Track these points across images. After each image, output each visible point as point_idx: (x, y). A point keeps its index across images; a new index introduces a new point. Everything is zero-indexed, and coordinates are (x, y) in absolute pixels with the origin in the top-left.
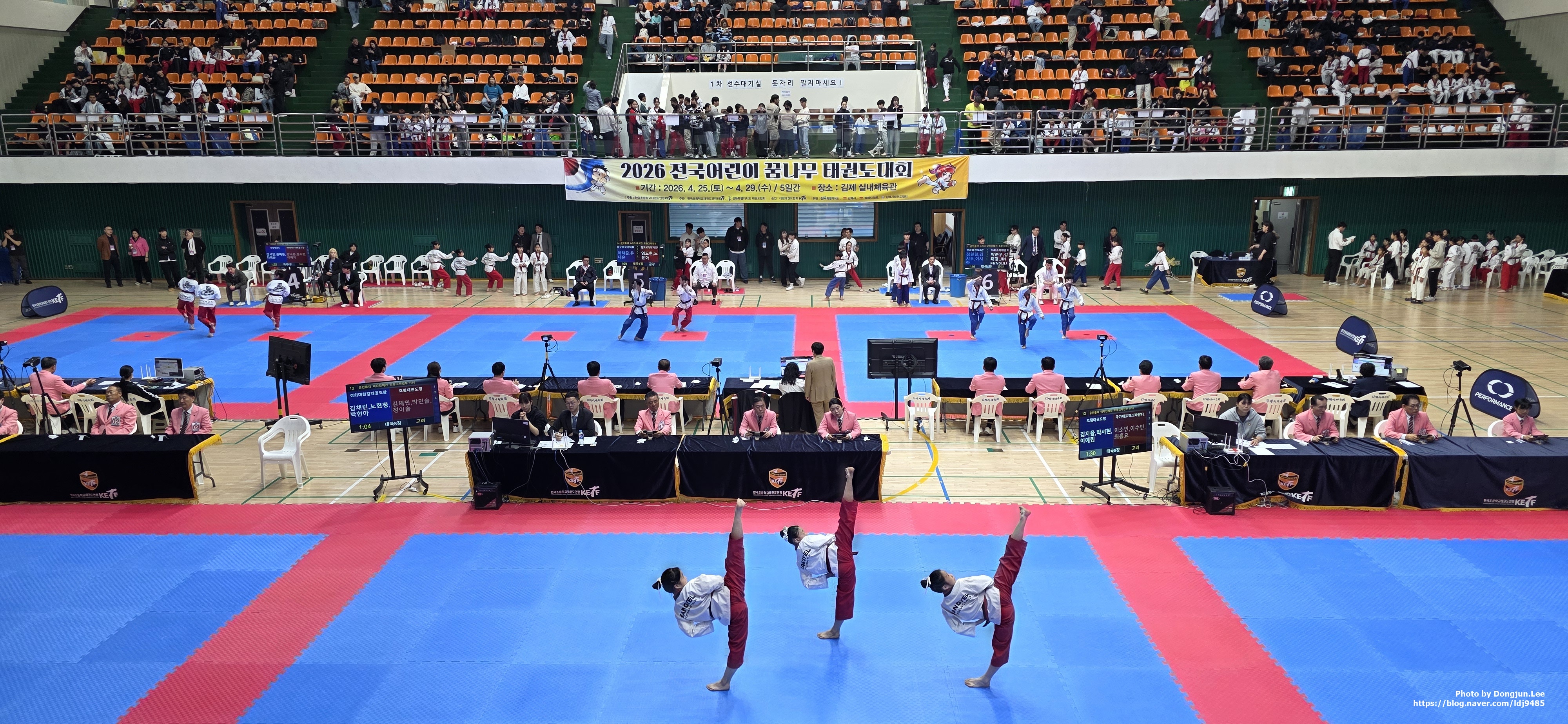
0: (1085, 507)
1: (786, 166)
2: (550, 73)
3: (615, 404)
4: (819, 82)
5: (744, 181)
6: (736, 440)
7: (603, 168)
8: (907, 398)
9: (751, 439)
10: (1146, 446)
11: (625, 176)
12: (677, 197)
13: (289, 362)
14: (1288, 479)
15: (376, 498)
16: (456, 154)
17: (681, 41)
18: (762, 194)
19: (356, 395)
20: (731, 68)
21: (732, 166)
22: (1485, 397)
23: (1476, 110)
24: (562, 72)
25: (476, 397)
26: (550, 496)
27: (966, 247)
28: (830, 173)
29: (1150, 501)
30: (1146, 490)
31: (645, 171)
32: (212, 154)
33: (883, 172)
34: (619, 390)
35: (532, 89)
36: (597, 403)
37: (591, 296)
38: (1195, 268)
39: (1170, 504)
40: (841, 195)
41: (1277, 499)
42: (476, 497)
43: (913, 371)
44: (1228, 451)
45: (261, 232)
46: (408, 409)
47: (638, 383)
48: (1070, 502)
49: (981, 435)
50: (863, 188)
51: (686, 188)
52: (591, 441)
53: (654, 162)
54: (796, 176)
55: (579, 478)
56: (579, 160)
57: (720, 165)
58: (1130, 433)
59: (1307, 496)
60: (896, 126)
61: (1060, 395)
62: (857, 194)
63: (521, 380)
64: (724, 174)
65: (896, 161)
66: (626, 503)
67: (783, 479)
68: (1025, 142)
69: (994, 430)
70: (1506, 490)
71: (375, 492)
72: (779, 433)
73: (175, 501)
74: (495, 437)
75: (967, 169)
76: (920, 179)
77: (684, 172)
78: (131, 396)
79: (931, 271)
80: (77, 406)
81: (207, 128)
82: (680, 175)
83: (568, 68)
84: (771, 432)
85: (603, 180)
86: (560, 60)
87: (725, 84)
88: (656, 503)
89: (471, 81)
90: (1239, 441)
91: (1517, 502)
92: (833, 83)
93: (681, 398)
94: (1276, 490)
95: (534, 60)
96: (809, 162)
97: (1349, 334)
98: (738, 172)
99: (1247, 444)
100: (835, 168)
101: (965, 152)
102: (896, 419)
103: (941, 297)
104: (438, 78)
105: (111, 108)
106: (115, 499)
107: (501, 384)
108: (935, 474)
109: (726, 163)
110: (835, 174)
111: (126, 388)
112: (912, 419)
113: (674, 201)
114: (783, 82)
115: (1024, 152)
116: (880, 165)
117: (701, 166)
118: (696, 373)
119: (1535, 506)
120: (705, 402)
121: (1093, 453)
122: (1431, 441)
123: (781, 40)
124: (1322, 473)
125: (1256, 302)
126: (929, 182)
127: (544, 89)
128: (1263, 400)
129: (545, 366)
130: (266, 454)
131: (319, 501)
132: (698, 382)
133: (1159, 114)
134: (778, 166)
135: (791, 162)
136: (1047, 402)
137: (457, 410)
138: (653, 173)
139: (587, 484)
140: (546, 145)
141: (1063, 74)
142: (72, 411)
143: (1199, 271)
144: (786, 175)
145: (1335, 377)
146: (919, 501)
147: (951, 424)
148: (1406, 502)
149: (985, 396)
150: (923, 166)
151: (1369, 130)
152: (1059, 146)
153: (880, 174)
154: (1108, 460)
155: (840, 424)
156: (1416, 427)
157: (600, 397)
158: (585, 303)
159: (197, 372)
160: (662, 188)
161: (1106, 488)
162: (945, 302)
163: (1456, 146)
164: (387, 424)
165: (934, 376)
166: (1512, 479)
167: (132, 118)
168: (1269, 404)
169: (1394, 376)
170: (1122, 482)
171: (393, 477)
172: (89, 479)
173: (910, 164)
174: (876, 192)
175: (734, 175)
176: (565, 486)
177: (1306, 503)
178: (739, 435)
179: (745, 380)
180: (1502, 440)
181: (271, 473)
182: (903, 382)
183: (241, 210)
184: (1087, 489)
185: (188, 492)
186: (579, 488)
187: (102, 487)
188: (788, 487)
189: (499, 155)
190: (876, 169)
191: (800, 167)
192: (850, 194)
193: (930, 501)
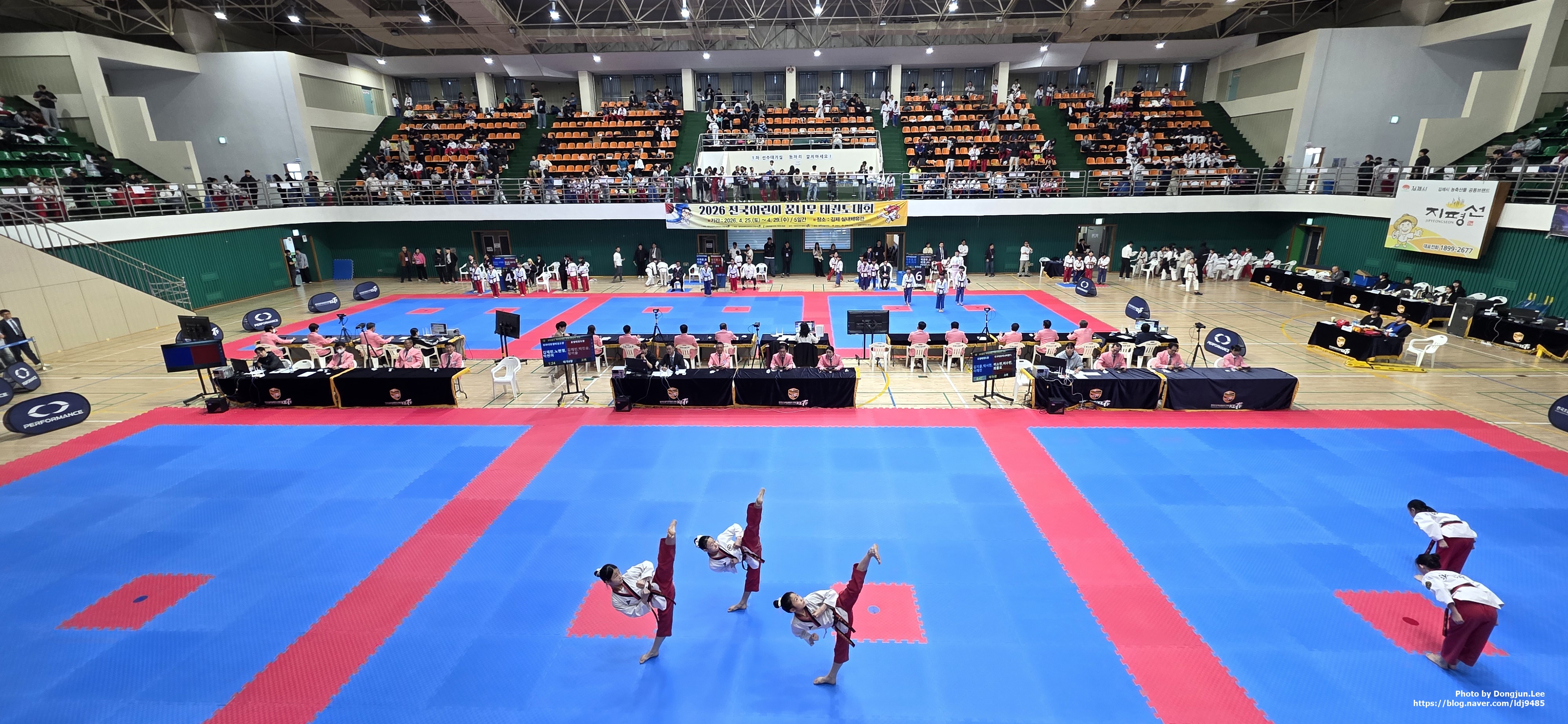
0: (975, 410)
1: (798, 206)
2: (657, 152)
3: (696, 350)
4: (817, 156)
5: (772, 216)
6: (768, 371)
7: (688, 209)
8: (871, 346)
9: (778, 371)
10: (1012, 374)
11: (701, 213)
12: (732, 225)
13: (507, 325)
14: (1096, 393)
15: (559, 405)
16: (602, 202)
17: (735, 132)
18: (783, 223)
19: (546, 345)
20: (764, 148)
21: (765, 207)
22: (1213, 344)
23: (1212, 172)
24: (664, 152)
25: (615, 345)
26: (660, 404)
27: (906, 255)
28: (824, 210)
29: (1014, 406)
30: (1012, 400)
31: (713, 210)
32: (460, 203)
33: (856, 210)
34: (698, 342)
35: (645, 162)
36: (686, 349)
37: (682, 286)
38: (1042, 268)
39: (1026, 408)
40: (831, 224)
41: (1089, 405)
42: (616, 404)
43: (874, 330)
44: (1061, 376)
45: (489, 249)
46: (576, 353)
47: (710, 338)
48: (967, 407)
49: (915, 368)
50: (844, 220)
51: (738, 221)
52: (683, 372)
53: (719, 205)
54: (804, 212)
55: (676, 394)
56: (674, 204)
57: (758, 207)
58: (1003, 366)
59: (1107, 403)
60: (864, 182)
61: (962, 344)
62: (841, 223)
63: (642, 336)
64: (761, 212)
65: (864, 204)
66: (704, 408)
67: (797, 395)
68: (942, 192)
69: (922, 365)
70: (1224, 399)
71: (558, 401)
72: (794, 367)
73: (446, 406)
74: (627, 369)
75: (906, 208)
76: (879, 214)
77: (737, 211)
78: (417, 345)
79: (885, 270)
80: (387, 351)
81: (457, 188)
82: (734, 212)
83: (667, 150)
84: (790, 367)
85: (689, 216)
86: (662, 144)
87: (761, 158)
88: (722, 409)
89: (611, 158)
90: (1068, 371)
91: (1231, 406)
92: (826, 157)
93: (736, 347)
94: (1089, 399)
95: (647, 144)
96: (811, 204)
97: (1133, 307)
98: (769, 211)
99: (1072, 372)
100: (828, 208)
101: (906, 198)
102: (864, 358)
103: (891, 285)
104: (592, 157)
105: (402, 176)
106: (410, 405)
107: (630, 338)
108: (887, 391)
109: (762, 205)
110: (828, 211)
111: (414, 340)
112: (874, 358)
113: (731, 228)
114: (796, 157)
115: (941, 198)
116: (854, 206)
117: (747, 207)
118: (745, 331)
119: (1241, 408)
120: (750, 349)
121: (981, 378)
122: (1181, 370)
123: (794, 131)
124: (1116, 389)
125: (1078, 288)
126: (884, 216)
127: (654, 162)
128: (1082, 346)
129: (656, 327)
130: (496, 379)
131: (527, 407)
132: (745, 336)
133: (1022, 175)
134: (793, 206)
135: (801, 204)
136: (954, 348)
137: (604, 353)
138: (718, 212)
139: (681, 397)
140: (655, 196)
141: (964, 150)
142: (385, 355)
143: (1044, 270)
144: (798, 212)
145: (1124, 332)
146: (878, 407)
147: (897, 361)
148: (1165, 406)
149: (917, 345)
150: (880, 206)
151: (1147, 184)
152: (962, 194)
153: (854, 211)
154: (990, 382)
155: (831, 362)
156: (1173, 362)
157: (687, 346)
158: (678, 290)
159: (455, 332)
160: (724, 221)
161: (988, 399)
162: (893, 288)
163: (1199, 194)
164: (564, 362)
165: (887, 333)
166: (1228, 393)
167: (413, 182)
168: (1085, 349)
169: (1160, 332)
170: (998, 395)
171: (569, 393)
172: (395, 394)
173: (872, 205)
174: (852, 222)
175: (767, 212)
176: (668, 398)
177: (1106, 407)
178: (770, 368)
179: (773, 336)
180: (1223, 369)
181: (499, 390)
182: (869, 336)
183: (478, 235)
184: (977, 400)
185: (451, 401)
186: (676, 400)
187: (403, 399)
188: (800, 399)
189: (627, 202)
190: (852, 209)
191: (806, 207)
192: (836, 223)
193: (884, 407)
